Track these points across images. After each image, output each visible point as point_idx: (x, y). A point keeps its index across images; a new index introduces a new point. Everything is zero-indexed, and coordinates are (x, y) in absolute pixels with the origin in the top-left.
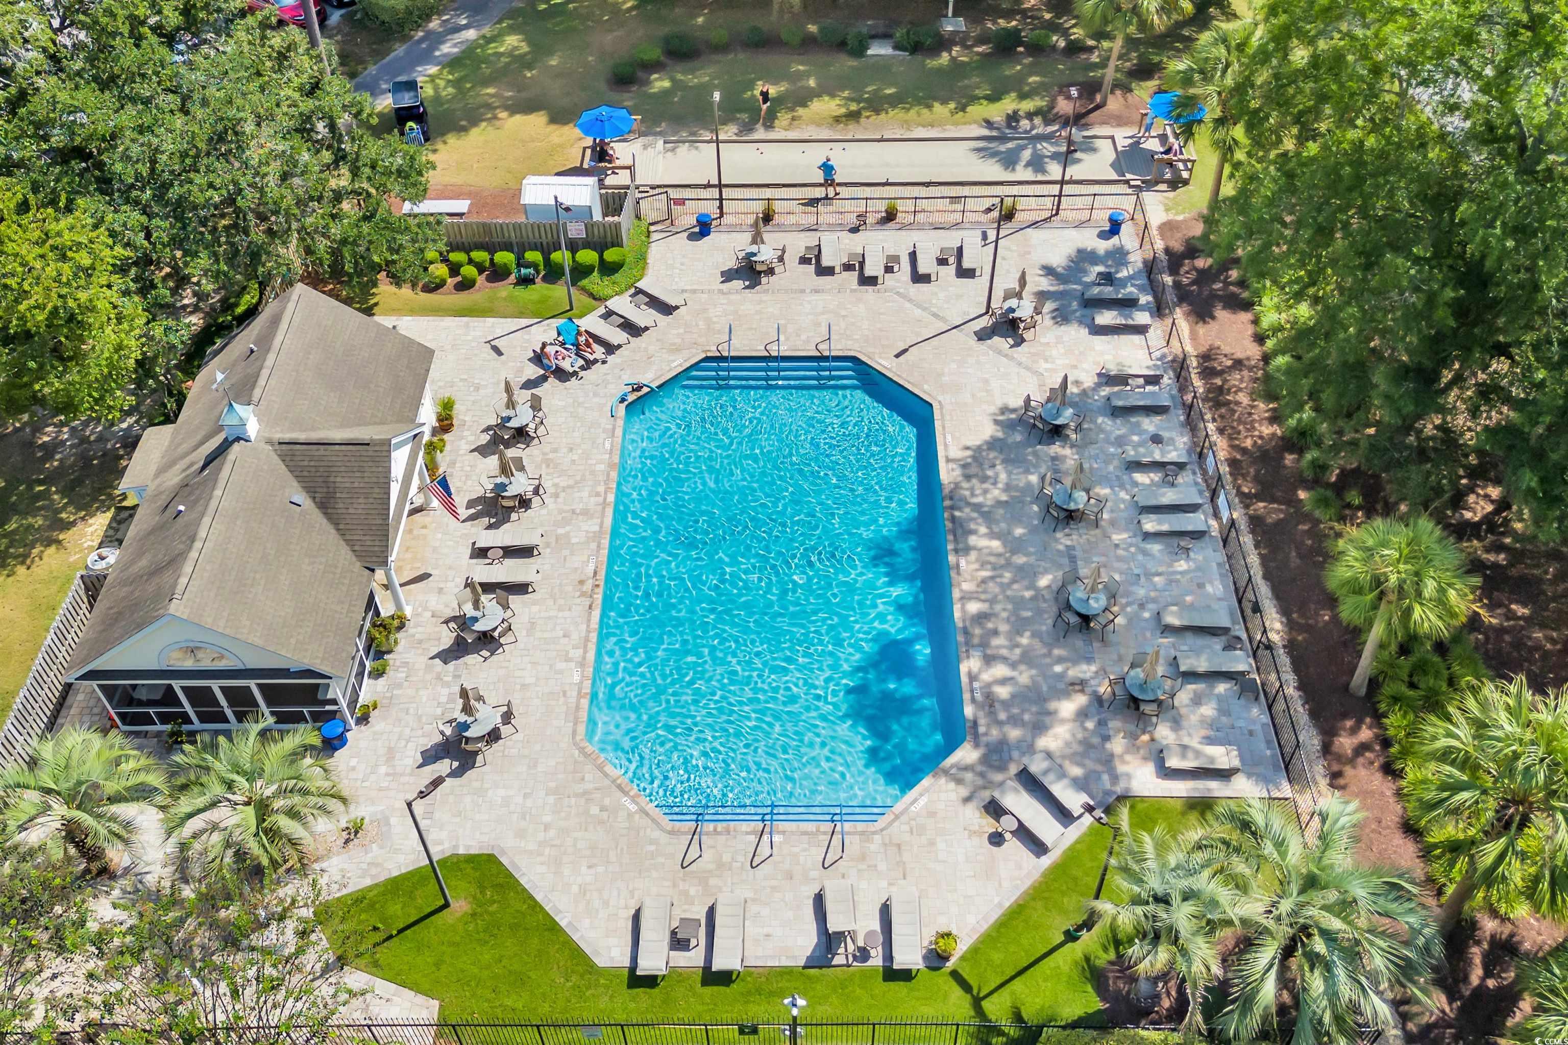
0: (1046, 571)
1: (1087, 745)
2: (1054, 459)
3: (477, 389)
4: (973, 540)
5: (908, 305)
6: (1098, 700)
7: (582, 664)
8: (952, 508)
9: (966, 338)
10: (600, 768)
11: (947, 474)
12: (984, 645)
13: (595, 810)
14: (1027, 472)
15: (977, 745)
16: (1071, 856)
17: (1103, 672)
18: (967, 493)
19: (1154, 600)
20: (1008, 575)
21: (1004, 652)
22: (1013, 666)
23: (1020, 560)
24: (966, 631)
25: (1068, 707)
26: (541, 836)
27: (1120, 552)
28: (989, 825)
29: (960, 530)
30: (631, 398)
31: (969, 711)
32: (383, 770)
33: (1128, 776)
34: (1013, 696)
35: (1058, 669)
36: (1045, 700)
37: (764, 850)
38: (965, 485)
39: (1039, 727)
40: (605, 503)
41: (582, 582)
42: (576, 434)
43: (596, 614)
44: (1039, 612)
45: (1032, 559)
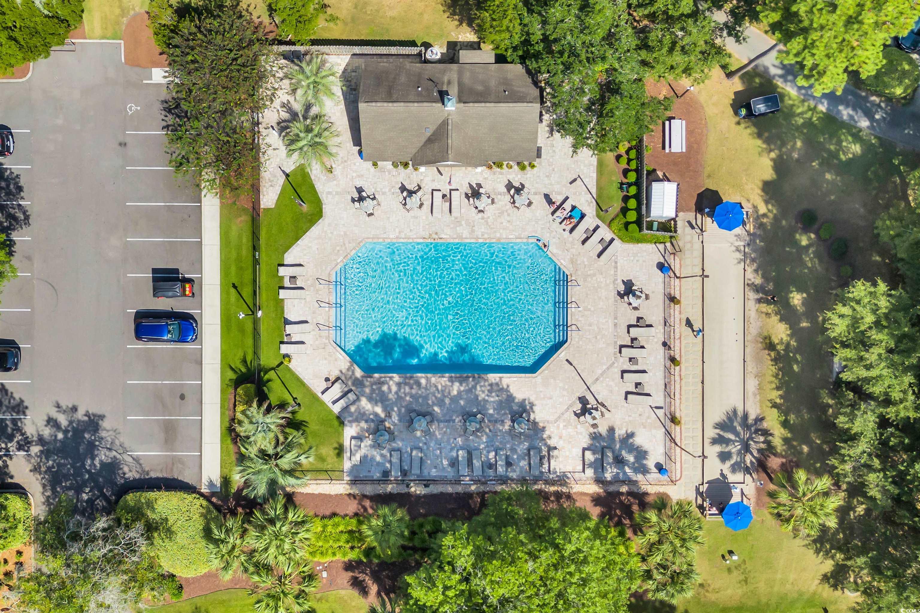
0: (441, 410)
1: (364, 414)
2: (503, 421)
3: (547, 176)
4: (457, 384)
5: (605, 367)
6: (383, 421)
7: (397, 238)
8: (474, 377)
9: (582, 391)
10: (354, 249)
11: (493, 377)
12: (406, 384)
13: (338, 248)
14: (495, 409)
15: (362, 377)
16: (322, 403)
17: (395, 425)
18: (482, 384)
19: (428, 449)
20: (439, 396)
21: (402, 390)
22: (396, 393)
23: (447, 401)
24: (411, 377)
25: (379, 410)
26: (329, 232)
27: (452, 440)
28: (332, 379)
29: (462, 380)
30: (540, 244)
31: (376, 375)
32: (354, 175)
33: (351, 427)
34: (383, 392)
35: (396, 409)
36: (382, 403)
37: (323, 305)
38: (486, 384)
39: (370, 399)
40: (478, 238)
41: (436, 233)
42: (518, 223)
43: (421, 241)
44: (421, 405)
45: (448, 405)
